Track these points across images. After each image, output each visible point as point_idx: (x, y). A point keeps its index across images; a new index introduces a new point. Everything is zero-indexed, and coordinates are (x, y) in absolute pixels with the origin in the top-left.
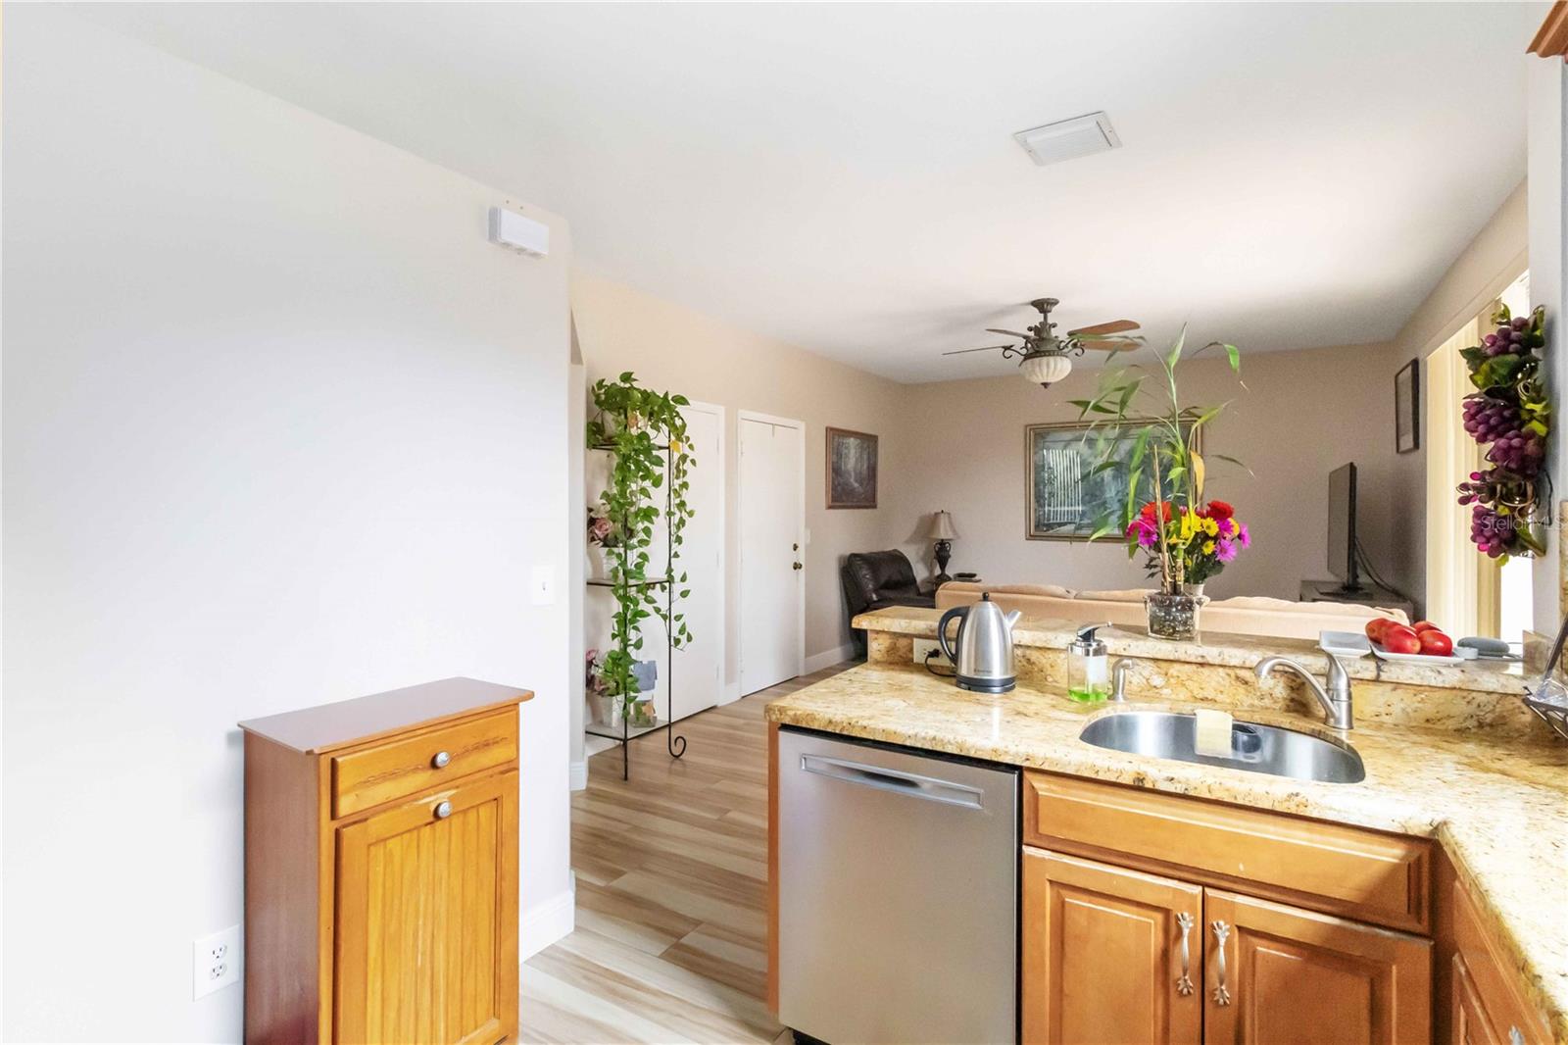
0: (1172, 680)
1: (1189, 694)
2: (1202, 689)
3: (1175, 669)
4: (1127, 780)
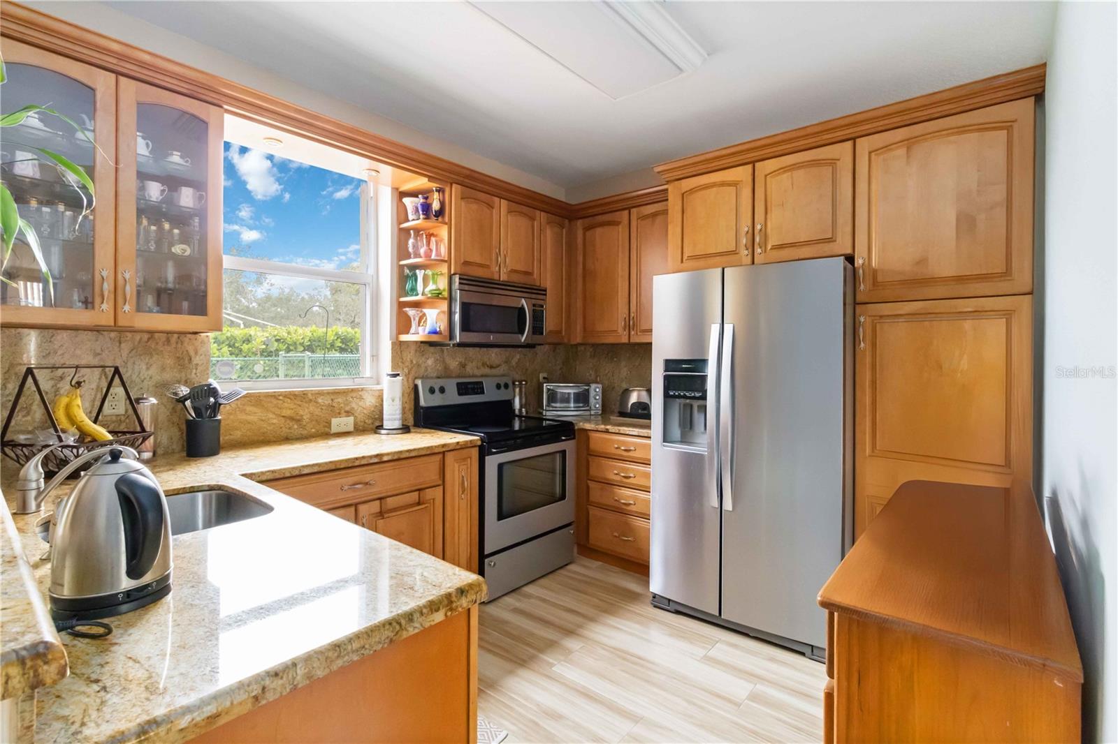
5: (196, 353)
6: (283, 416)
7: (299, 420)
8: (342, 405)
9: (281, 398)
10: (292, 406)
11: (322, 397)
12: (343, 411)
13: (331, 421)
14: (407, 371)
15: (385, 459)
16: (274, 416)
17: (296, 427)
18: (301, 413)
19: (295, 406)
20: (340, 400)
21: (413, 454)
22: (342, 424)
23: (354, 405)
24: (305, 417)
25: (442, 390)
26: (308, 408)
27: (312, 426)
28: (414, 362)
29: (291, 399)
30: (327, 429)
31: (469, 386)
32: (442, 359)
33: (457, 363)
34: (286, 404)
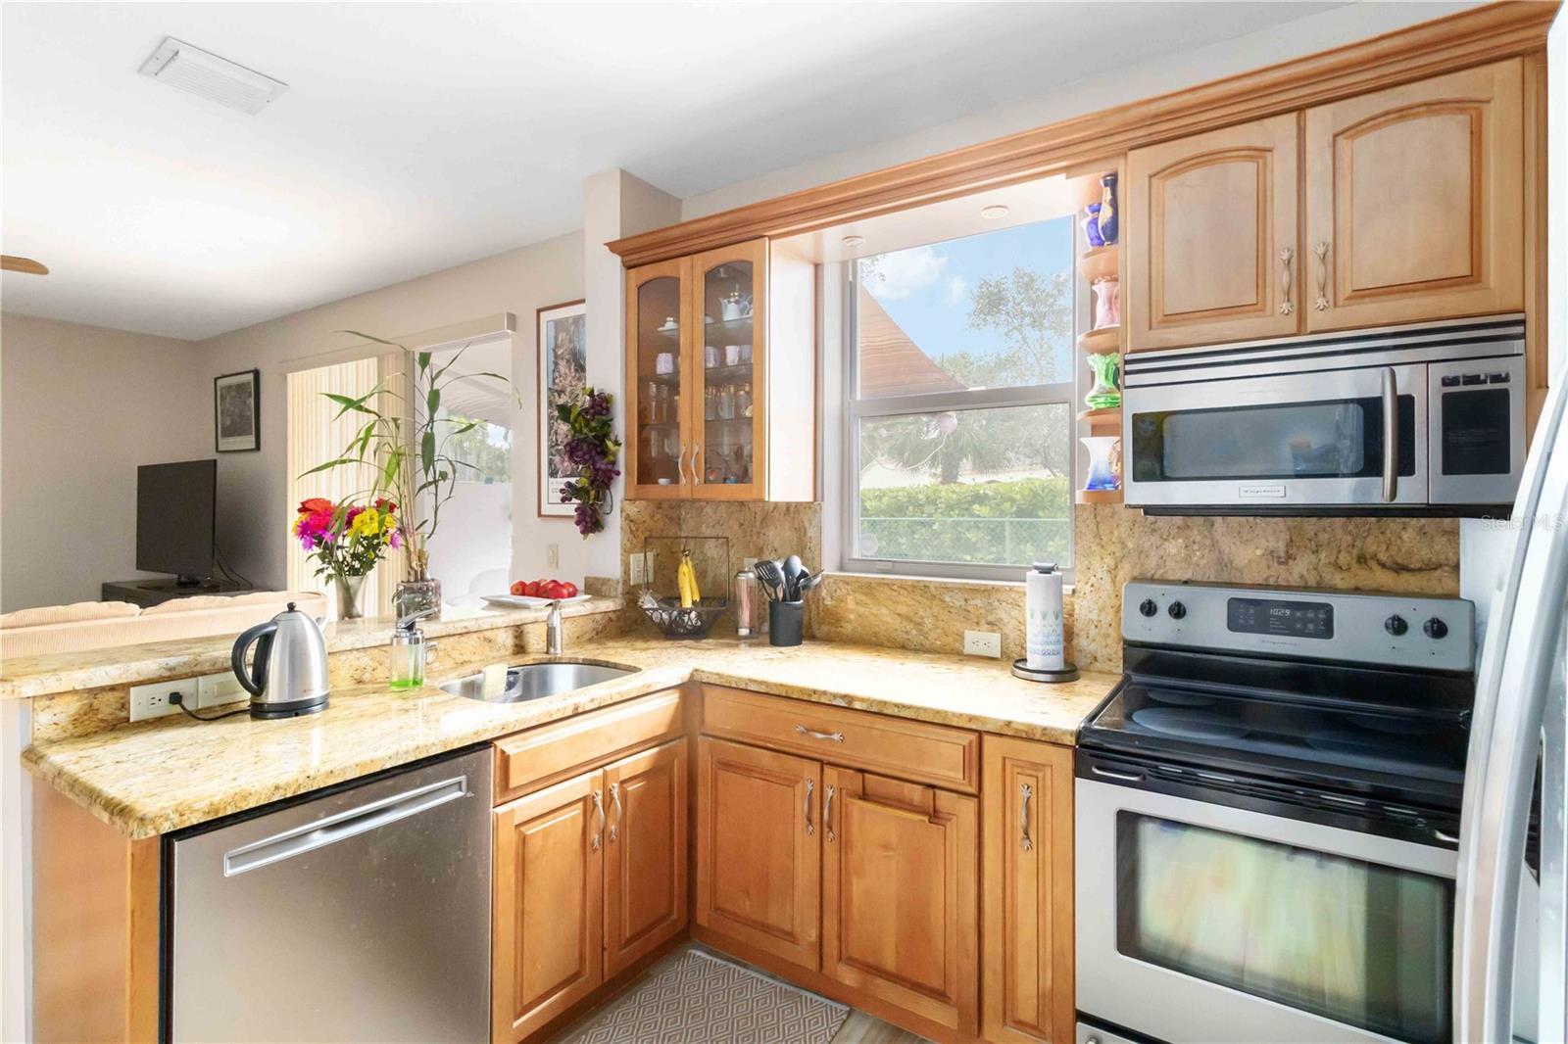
0: (441, 654)
1: (452, 661)
2: (462, 654)
3: (441, 644)
4: (569, 712)
5: (810, 524)
6: (899, 615)
7: (919, 624)
8: (982, 611)
9: (895, 587)
10: (908, 600)
11: (951, 594)
12: (983, 621)
13: (963, 633)
14: (1112, 563)
15: (857, 705)
16: (887, 612)
17: (914, 632)
18: (921, 612)
19: (914, 602)
20: (978, 602)
21: (904, 713)
22: (981, 643)
23: (1003, 615)
24: (926, 621)
25: (1178, 611)
26: (930, 609)
27: (936, 636)
28: (1130, 545)
29: (908, 592)
30: (957, 645)
31: (1274, 612)
32: (1208, 542)
33: (1259, 552)
34: (902, 598)
